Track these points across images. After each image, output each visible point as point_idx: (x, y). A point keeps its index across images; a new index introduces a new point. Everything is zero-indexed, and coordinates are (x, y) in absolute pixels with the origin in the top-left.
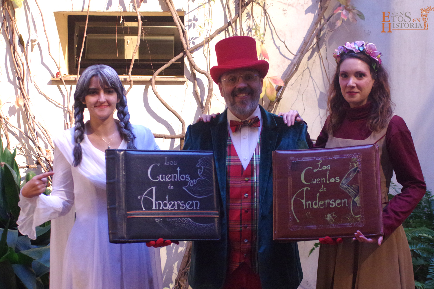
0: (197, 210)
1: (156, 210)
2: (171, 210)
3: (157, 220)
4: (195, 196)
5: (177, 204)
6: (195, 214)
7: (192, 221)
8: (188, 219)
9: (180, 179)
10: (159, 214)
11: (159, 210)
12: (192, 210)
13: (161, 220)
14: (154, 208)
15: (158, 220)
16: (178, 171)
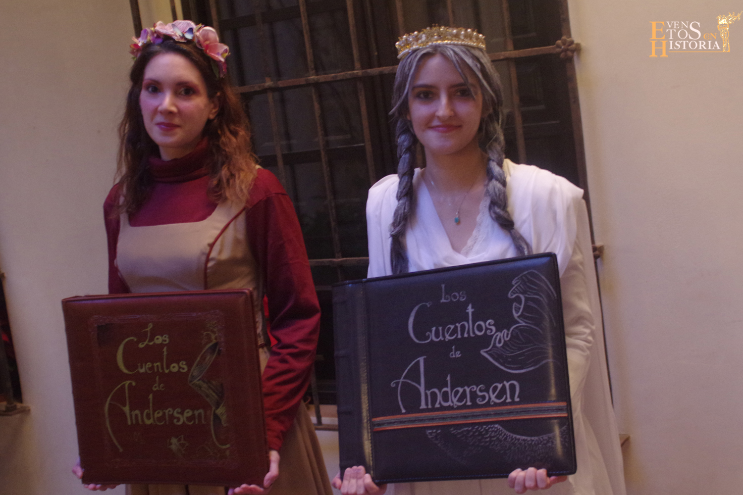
0: (513, 403)
1: (427, 410)
2: (459, 408)
3: (431, 434)
4: (510, 368)
6: (510, 413)
7: (503, 430)
8: (496, 426)
9: (474, 333)
10: (433, 419)
11: (434, 409)
12: (504, 403)
13: (439, 431)
14: (423, 406)
15: (432, 432)
16: (468, 313)
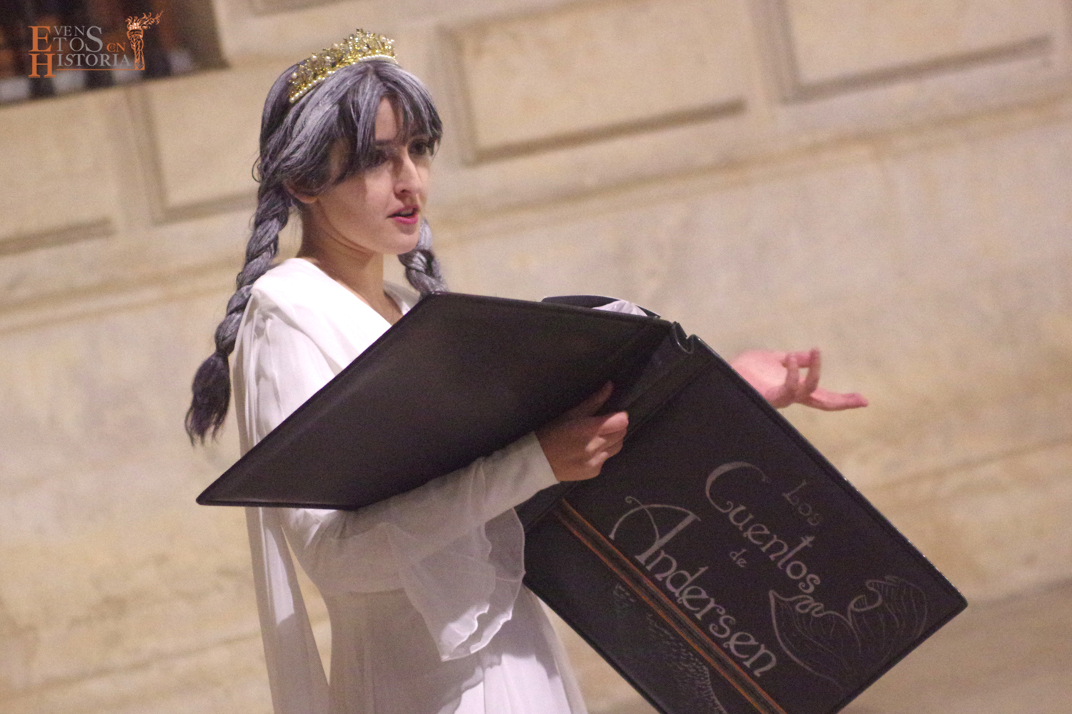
0: (750, 671)
1: (642, 568)
2: (681, 607)
4: (784, 641)
5: (713, 609)
6: (735, 675)
7: (709, 681)
8: (706, 669)
9: (784, 566)
11: (650, 575)
12: (739, 660)
13: (632, 600)
14: (642, 558)
15: (623, 593)
16: (801, 542)
